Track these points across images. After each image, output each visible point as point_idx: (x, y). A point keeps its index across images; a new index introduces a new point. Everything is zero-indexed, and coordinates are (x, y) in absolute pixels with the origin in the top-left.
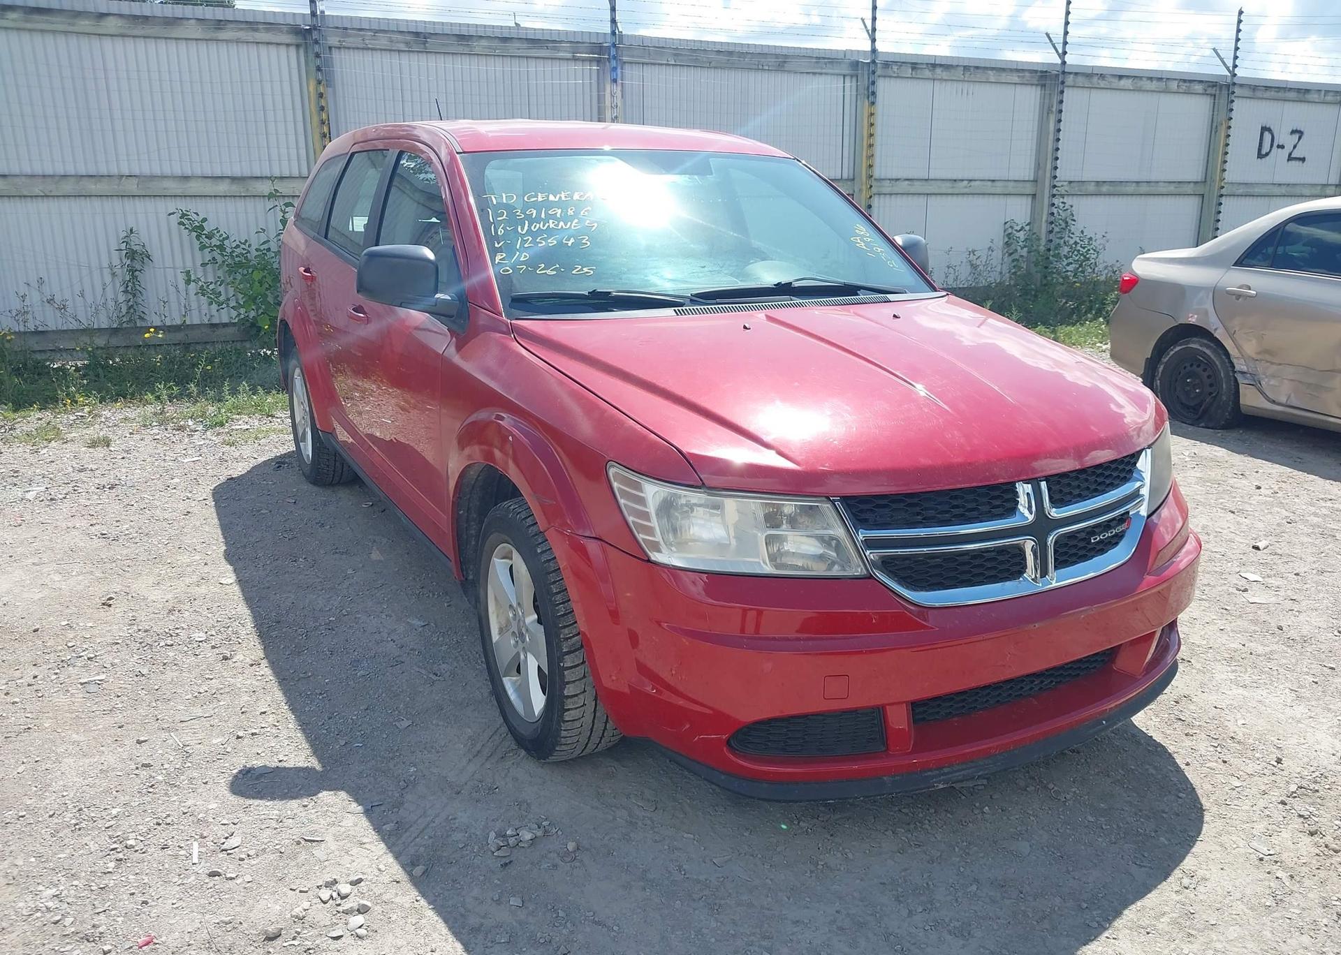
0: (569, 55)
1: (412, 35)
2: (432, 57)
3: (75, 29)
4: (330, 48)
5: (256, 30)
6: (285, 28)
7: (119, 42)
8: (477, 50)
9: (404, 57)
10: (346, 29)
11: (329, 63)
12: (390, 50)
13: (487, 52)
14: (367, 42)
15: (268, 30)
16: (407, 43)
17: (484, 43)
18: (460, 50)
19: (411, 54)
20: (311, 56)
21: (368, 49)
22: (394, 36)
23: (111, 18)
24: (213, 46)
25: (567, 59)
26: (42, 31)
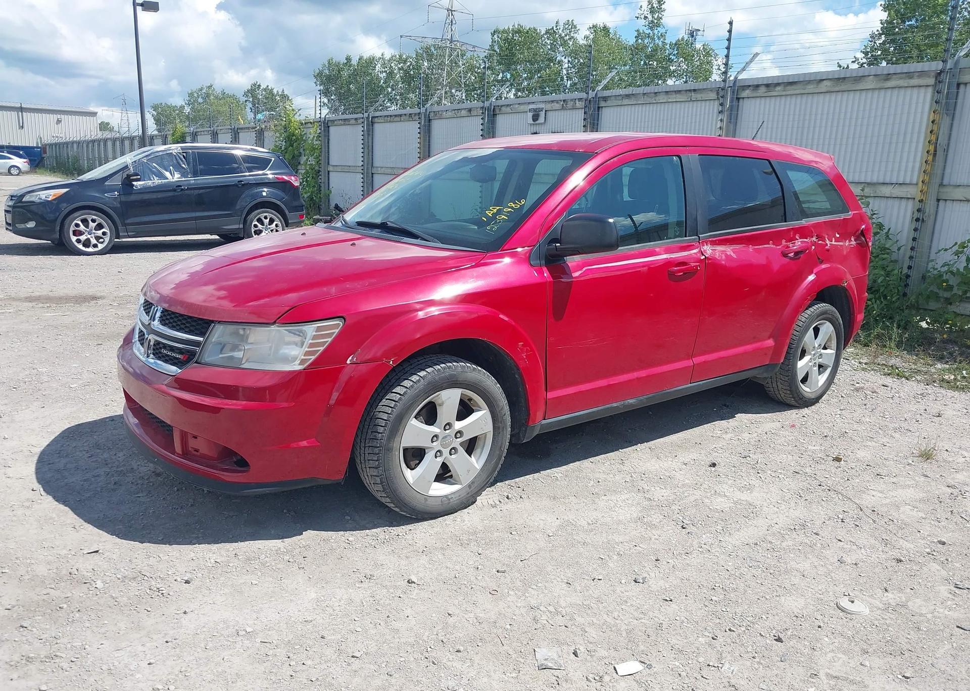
3: (807, 91)
4: (966, 84)
7: (828, 95)
11: (951, 96)
20: (936, 91)
23: (825, 81)
24: (882, 92)
26: (791, 95)
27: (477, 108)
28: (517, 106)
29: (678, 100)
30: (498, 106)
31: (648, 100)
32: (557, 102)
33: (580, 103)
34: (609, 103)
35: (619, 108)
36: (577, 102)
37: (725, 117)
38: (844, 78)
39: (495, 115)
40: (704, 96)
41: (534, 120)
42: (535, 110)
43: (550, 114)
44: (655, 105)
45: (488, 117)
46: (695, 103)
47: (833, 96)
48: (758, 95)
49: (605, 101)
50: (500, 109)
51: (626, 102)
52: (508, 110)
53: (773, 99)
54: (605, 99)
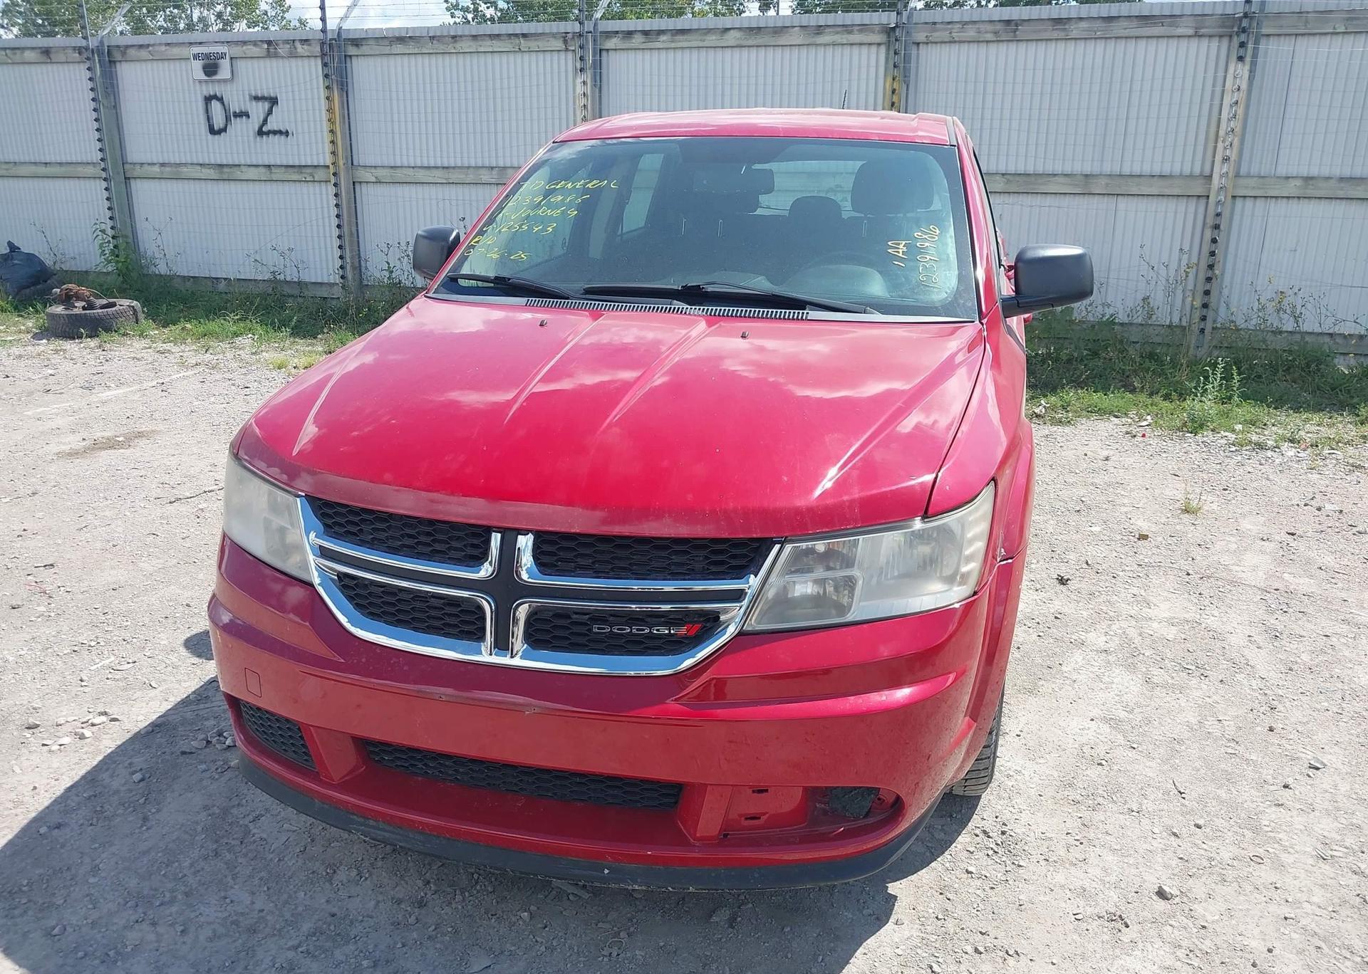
0: (1191, 32)
1: (1002, 24)
2: (1023, 46)
3: (705, 44)
4: (918, 44)
5: (850, 32)
6: (877, 28)
7: (737, 51)
8: (1074, 34)
9: (993, 47)
10: (935, 23)
11: (907, 59)
12: (978, 42)
13: (1085, 35)
14: (954, 35)
15: (861, 31)
16: (996, 33)
17: (1084, 25)
18: (1055, 35)
19: (1001, 44)
20: (892, 52)
21: (955, 42)
22: (982, 27)
23: (732, 31)
24: (813, 50)
25: (1189, 36)
26: (682, 48)
27: (65, 48)
28: (163, 48)
29: (495, 50)
30: (118, 46)
31: (441, 48)
32: (255, 43)
33: (305, 47)
34: (364, 49)
35: (385, 59)
36: (298, 45)
37: (588, 76)
38: (759, 28)
39: (112, 62)
40: (542, 44)
41: (207, 74)
42: (207, 56)
43: (241, 65)
44: (454, 57)
45: (101, 67)
46: (526, 56)
47: (745, 51)
48: (632, 45)
49: (357, 45)
50: (124, 54)
51: (399, 48)
52: (144, 54)
53: (655, 53)
54: (356, 42)
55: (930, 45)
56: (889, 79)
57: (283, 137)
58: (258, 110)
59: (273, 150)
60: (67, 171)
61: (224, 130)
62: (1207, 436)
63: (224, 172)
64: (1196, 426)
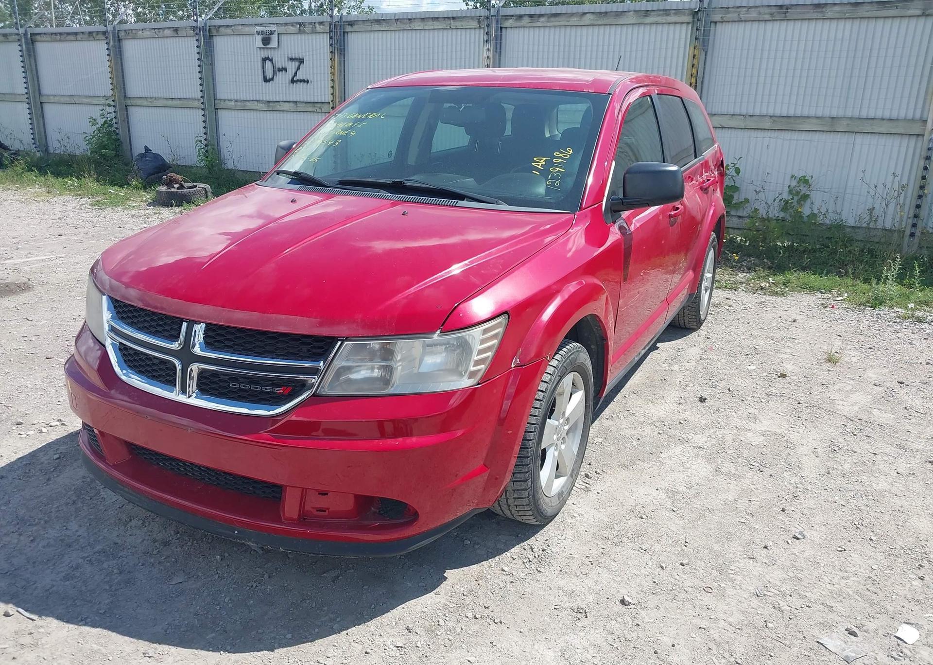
0: (919, 12)
1: (777, 8)
2: (791, 23)
3: (571, 23)
4: (716, 23)
5: (668, 15)
6: (687, 12)
7: (590, 28)
8: (829, 15)
9: (769, 25)
10: (728, 8)
11: (706, 34)
12: (759, 21)
13: (837, 15)
14: (741, 16)
15: (675, 14)
16: (771, 14)
17: (837, 8)
18: (815, 15)
19: (775, 22)
20: (695, 28)
21: (742, 21)
22: (762, 10)
23: (588, 15)
24: (642, 28)
25: (918, 16)
26: (555, 26)
27: (186, 28)
28: (240, 27)
29: (436, 28)
30: (215, 26)
31: (402, 26)
32: (292, 24)
33: (321, 26)
34: (356, 28)
35: (368, 34)
36: (317, 25)
37: (491, 46)
38: (606, 13)
39: (211, 36)
40: (464, 24)
41: (264, 44)
42: (264, 33)
43: (284, 38)
44: (410, 32)
45: (204, 39)
46: (454, 32)
47: (596, 29)
48: (522, 25)
49: (351, 25)
50: (218, 31)
51: (376, 27)
52: (229, 31)
53: (537, 30)
54: (351, 23)
55: (724, 23)
56: (692, 48)
57: (305, 84)
58: (292, 67)
59: (300, 93)
60: (182, 104)
61: (272, 79)
62: (884, 311)
63: (270, 106)
64: (877, 302)
